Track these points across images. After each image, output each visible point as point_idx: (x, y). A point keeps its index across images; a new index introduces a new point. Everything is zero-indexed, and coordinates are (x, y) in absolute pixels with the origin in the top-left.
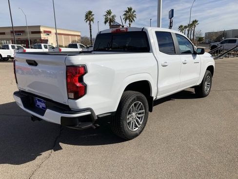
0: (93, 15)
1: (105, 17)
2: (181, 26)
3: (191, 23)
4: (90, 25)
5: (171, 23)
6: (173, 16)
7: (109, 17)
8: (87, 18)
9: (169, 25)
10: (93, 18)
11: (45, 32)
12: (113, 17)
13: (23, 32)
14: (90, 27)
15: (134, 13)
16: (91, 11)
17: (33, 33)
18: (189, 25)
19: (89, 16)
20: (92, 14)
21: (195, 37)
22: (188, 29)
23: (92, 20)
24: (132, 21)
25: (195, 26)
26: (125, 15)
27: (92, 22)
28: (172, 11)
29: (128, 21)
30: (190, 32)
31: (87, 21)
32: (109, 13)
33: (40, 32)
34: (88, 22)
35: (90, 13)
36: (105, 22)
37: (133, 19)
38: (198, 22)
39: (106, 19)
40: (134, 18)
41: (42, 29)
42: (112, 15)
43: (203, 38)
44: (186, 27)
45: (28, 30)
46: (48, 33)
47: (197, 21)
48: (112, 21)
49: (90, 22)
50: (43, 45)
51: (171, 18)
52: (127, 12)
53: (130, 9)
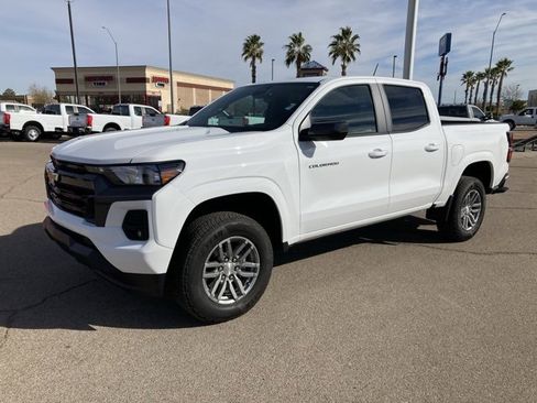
0: (262, 44)
1: (287, 50)
2: (470, 74)
3: (494, 66)
4: (254, 68)
5: (443, 65)
6: (448, 50)
7: (296, 49)
8: (246, 52)
9: (439, 71)
10: (261, 52)
11: (155, 79)
12: (306, 49)
13: (110, 79)
14: (254, 71)
15: (356, 42)
16: (258, 35)
17: (130, 80)
18: (487, 71)
19: (252, 48)
20: (260, 41)
21: (501, 101)
22: (486, 80)
23: (259, 56)
24: (349, 60)
25: (503, 73)
26: (334, 44)
27: (257, 60)
28: (449, 36)
29: (339, 59)
30: (490, 87)
31: (246, 58)
32: (297, 40)
33: (144, 80)
34: (250, 60)
35: (255, 39)
36: (288, 62)
37: (352, 55)
38: (511, 66)
39: (289, 54)
40: (356, 54)
41: (149, 74)
42: (304, 44)
43: (523, 102)
44: (480, 76)
45: (119, 76)
46: (161, 82)
47: (510, 62)
48: (302, 57)
49: (254, 59)
50: (132, 107)
51: (444, 55)
52: (338, 37)
53: (346, 33)
